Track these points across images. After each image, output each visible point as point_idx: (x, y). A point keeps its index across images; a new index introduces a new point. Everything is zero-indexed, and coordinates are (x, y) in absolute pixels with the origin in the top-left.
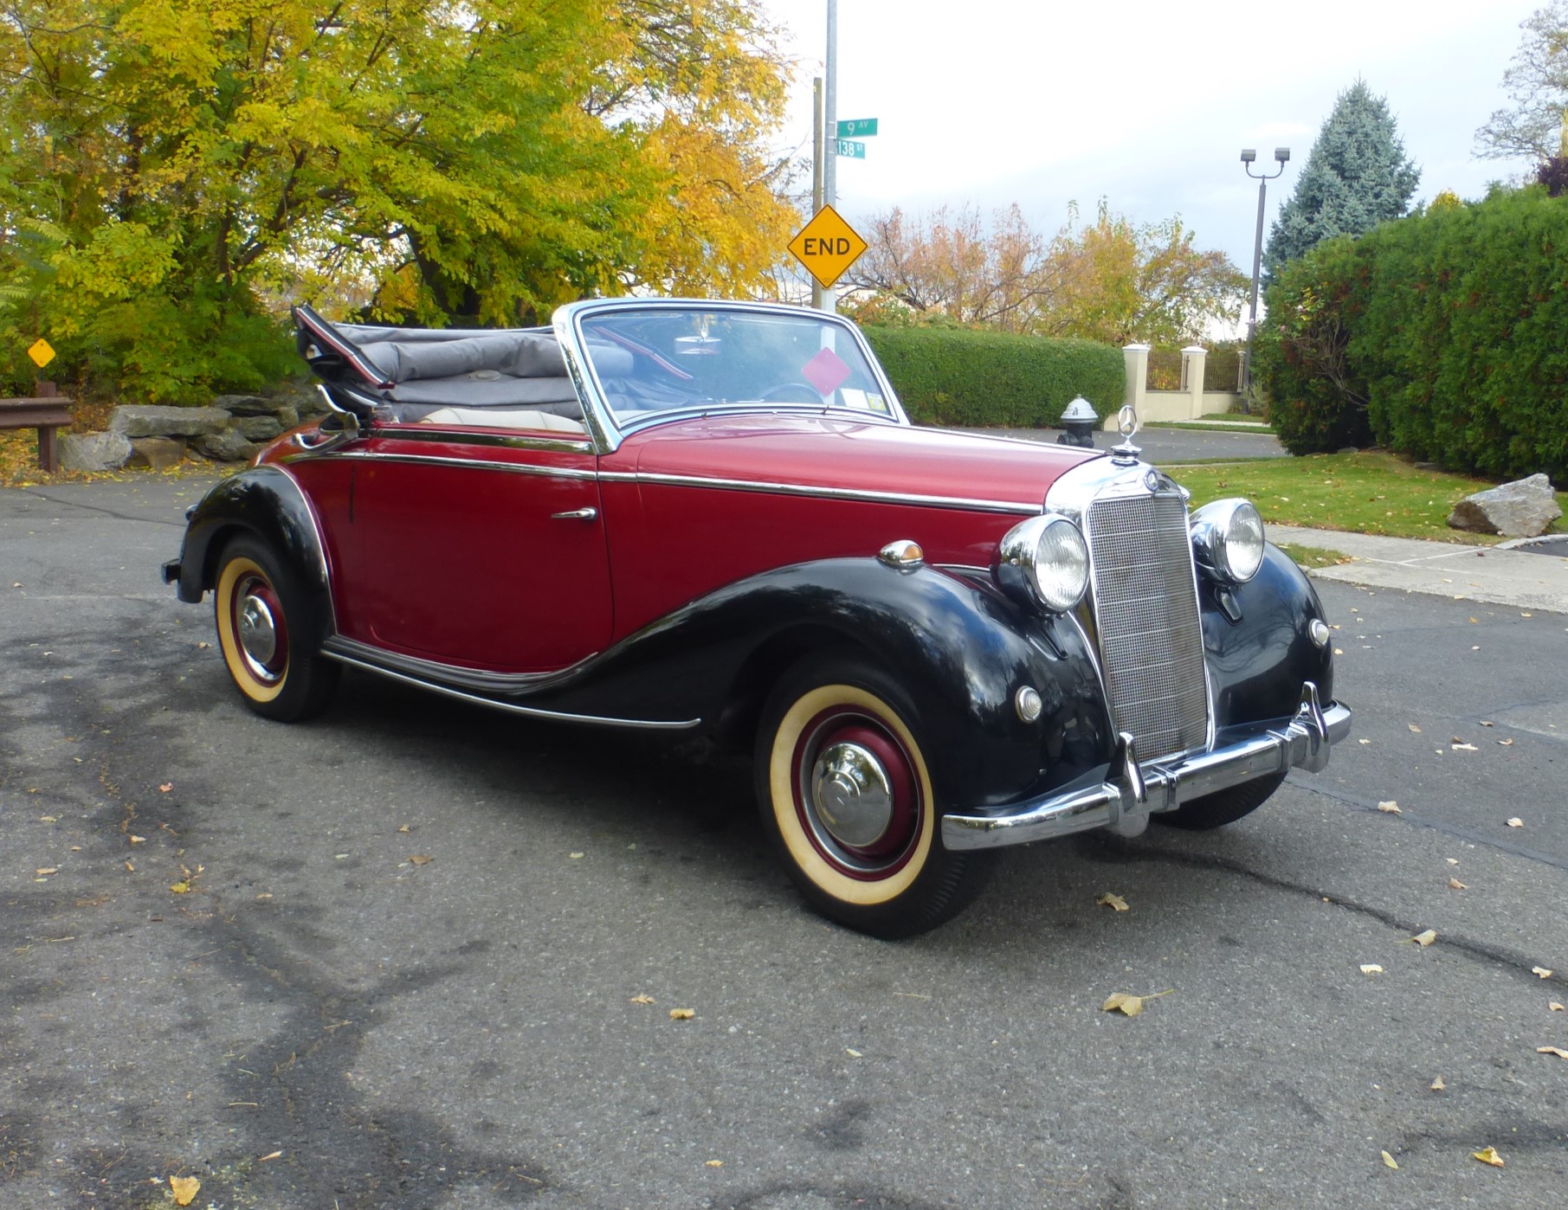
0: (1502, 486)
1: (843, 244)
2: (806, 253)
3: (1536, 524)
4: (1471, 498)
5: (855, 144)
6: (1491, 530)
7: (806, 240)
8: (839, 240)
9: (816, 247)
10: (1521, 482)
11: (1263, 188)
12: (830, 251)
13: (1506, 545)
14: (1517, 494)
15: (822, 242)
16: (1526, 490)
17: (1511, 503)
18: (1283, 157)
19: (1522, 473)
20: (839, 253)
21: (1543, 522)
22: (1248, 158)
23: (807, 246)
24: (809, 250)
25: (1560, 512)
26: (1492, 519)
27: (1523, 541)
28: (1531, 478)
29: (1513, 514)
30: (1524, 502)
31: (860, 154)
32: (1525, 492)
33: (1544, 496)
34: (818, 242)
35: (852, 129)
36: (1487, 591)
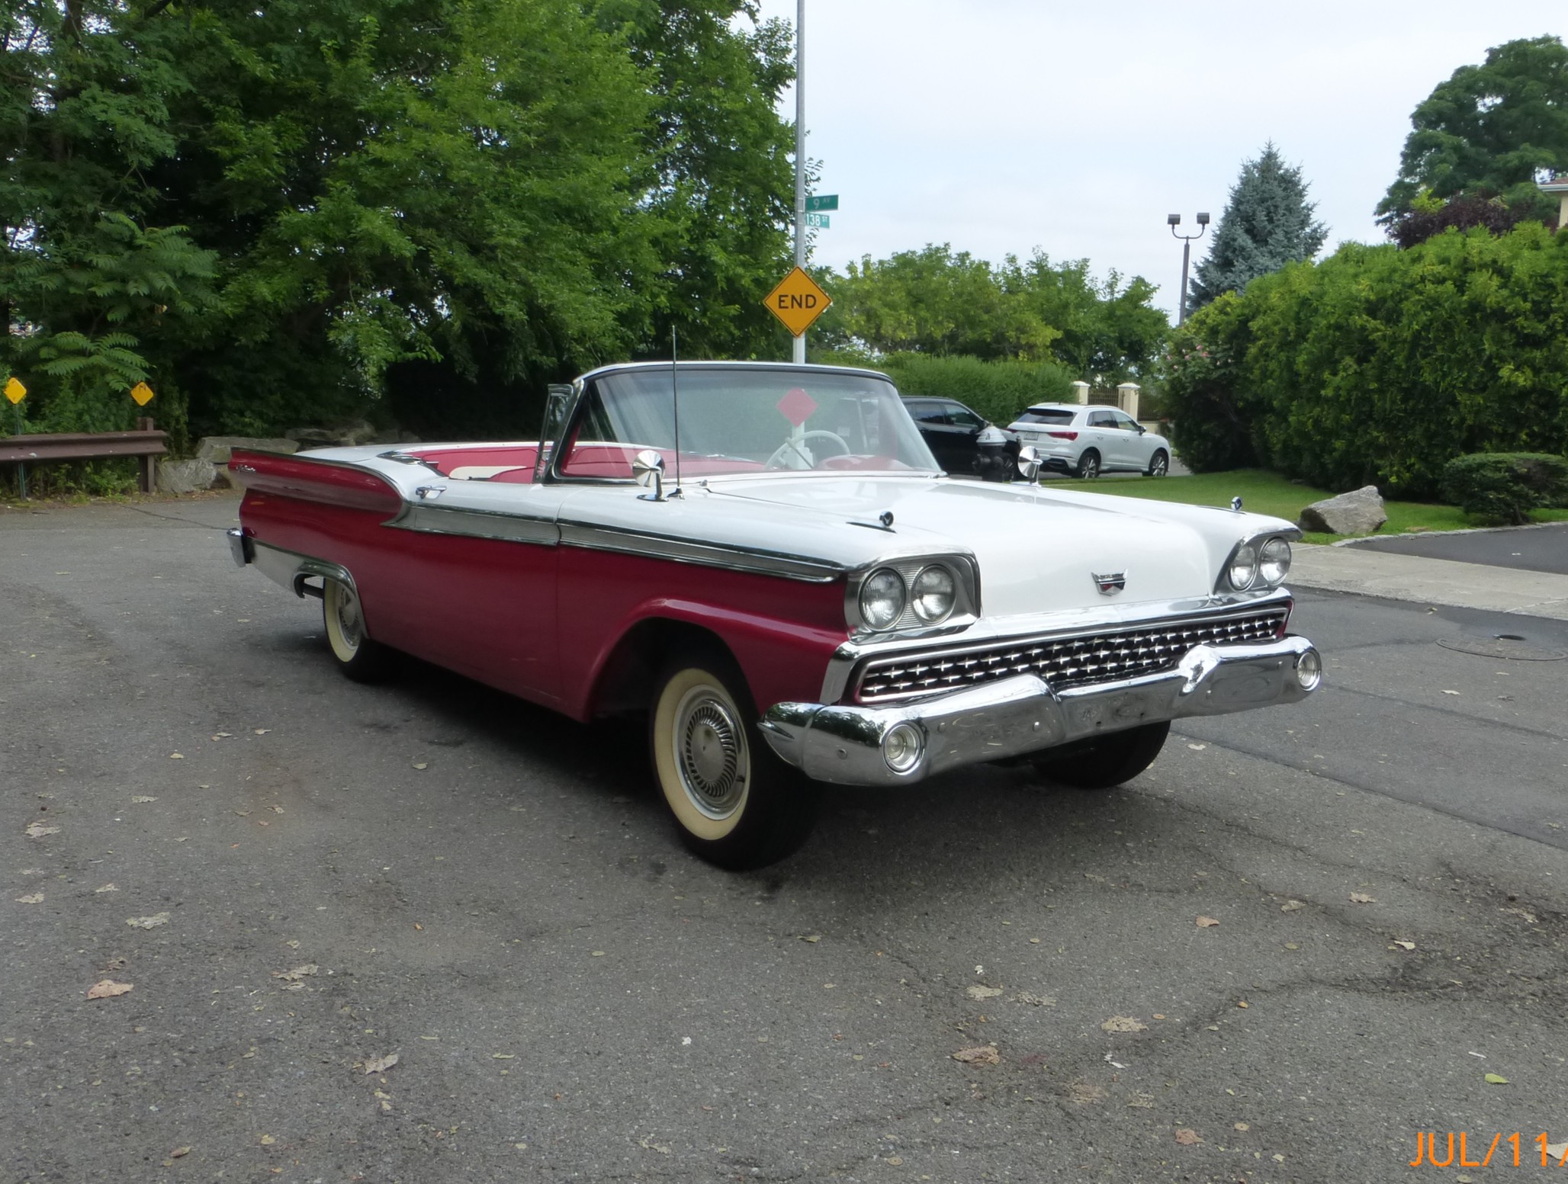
0: (1339, 496)
1: (811, 301)
2: (780, 307)
3: (1365, 526)
4: (1313, 506)
5: (821, 216)
6: (1329, 530)
7: (780, 296)
8: (807, 296)
9: (788, 302)
10: (1354, 493)
11: (1187, 247)
12: (800, 305)
13: (1338, 544)
14: (1350, 502)
15: (793, 298)
16: (1359, 500)
17: (1345, 510)
18: (1203, 219)
19: (1357, 485)
20: (807, 307)
21: (1371, 525)
22: (1174, 221)
23: (781, 301)
24: (783, 304)
25: (1385, 517)
26: (1330, 523)
27: (1352, 540)
28: (1364, 489)
29: (1346, 519)
30: (1356, 509)
31: (826, 224)
32: (1358, 501)
33: (1372, 504)
34: (790, 297)
35: (817, 205)
36: (1308, 577)
